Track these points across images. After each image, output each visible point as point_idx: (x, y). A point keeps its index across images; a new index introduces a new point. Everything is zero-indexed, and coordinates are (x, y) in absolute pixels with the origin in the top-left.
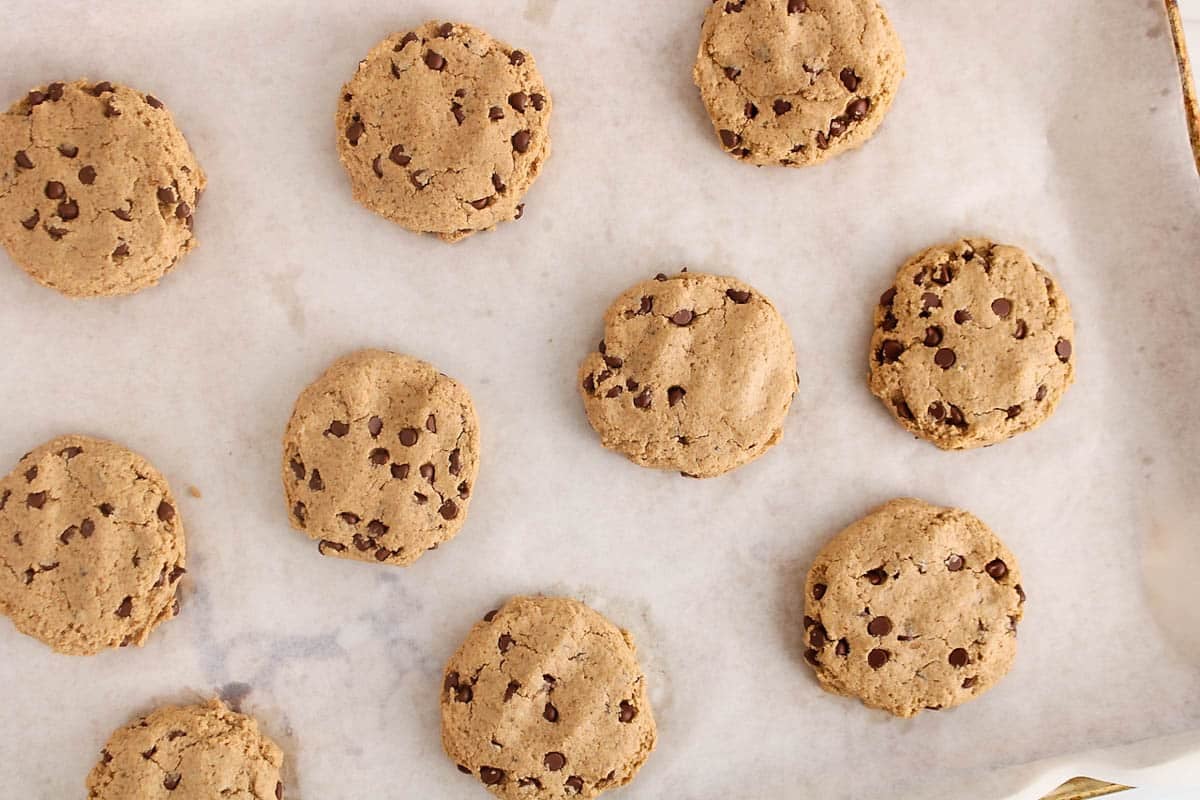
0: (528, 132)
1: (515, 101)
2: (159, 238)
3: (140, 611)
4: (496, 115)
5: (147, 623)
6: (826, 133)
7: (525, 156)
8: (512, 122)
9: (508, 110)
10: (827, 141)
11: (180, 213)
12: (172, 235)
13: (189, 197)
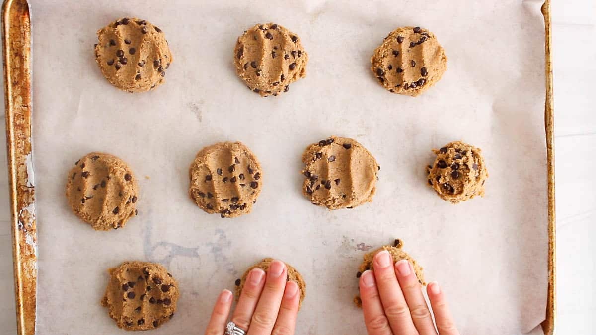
0: (295, 63)
1: (293, 53)
2: (152, 76)
3: (122, 211)
4: (286, 57)
5: (125, 217)
6: (409, 85)
7: (292, 72)
8: (291, 60)
9: (290, 56)
10: (408, 88)
11: (160, 70)
12: (156, 76)
13: (164, 66)
